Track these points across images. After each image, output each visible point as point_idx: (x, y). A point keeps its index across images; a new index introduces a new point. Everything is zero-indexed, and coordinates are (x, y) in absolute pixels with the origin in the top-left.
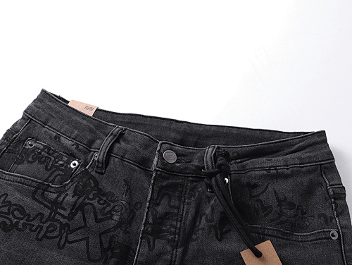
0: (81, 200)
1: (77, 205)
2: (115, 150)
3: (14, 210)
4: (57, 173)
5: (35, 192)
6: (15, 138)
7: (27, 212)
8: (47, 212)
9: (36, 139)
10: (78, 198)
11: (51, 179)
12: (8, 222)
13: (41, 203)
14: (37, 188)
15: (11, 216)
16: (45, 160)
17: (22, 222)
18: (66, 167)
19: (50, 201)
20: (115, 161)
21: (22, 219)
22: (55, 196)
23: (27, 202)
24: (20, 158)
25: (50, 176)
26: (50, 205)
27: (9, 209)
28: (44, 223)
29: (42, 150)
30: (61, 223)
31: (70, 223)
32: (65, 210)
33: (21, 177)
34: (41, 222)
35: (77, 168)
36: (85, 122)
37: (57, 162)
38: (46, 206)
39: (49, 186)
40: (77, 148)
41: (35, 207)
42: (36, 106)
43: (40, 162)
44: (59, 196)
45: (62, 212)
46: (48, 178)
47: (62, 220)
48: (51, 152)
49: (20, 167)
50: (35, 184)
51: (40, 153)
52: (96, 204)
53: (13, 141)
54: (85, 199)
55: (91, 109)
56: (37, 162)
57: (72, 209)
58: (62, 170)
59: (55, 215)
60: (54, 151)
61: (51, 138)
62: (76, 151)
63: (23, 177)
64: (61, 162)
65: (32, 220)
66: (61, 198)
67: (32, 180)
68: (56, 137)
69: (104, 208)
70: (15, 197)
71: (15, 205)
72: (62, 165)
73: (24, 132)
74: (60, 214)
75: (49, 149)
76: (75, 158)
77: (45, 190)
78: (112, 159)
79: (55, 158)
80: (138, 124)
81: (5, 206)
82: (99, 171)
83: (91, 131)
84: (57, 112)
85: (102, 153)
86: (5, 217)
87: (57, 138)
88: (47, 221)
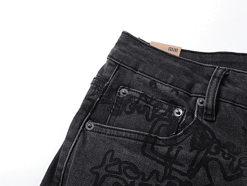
0: (201, 155)
1: (198, 161)
2: (224, 94)
3: (125, 168)
4: (160, 123)
5: (144, 147)
6: (107, 86)
7: (141, 170)
8: (161, 169)
9: (129, 87)
10: (198, 153)
11: (155, 129)
12: (121, 182)
13: (153, 159)
14: (145, 142)
15: (123, 176)
16: (144, 110)
17: (137, 182)
18: (170, 116)
19: (161, 156)
20: (226, 106)
21: (137, 178)
22: (166, 149)
23: (138, 158)
24: (117, 109)
25: (153, 127)
26: (163, 161)
27: (120, 168)
28: (161, 182)
29: (140, 99)
30: (180, 181)
31: (191, 181)
32: (182, 165)
33: (126, 131)
34: (158, 181)
35: (183, 116)
36: (178, 65)
37: (157, 111)
38: (158, 162)
39: (156, 138)
40: (177, 94)
41: (148, 164)
42: (122, 50)
43: (140, 112)
44: (170, 150)
45: (179, 168)
46: (152, 129)
47: (180, 177)
48: (149, 100)
49: (118, 118)
50: (142, 138)
51: (138, 102)
52: (221, 159)
53: (105, 90)
54: (206, 154)
55: (176, 50)
56: (136, 112)
57: (192, 165)
58: (165, 120)
59: (170, 172)
60: (152, 99)
61: (145, 84)
62: (177, 98)
63: (128, 132)
64: (162, 111)
65: (148, 180)
66: (174, 152)
67: (138, 134)
68: (151, 84)
69: (232, 163)
70: (124, 154)
71: (126, 162)
72: (164, 114)
73: (115, 80)
74: (177, 170)
75: (146, 97)
76: (177, 105)
77: (154, 143)
78: (222, 104)
79: (154, 106)
80: (232, 62)
81: (114, 164)
82: (210, 119)
83: (187, 74)
84: (146, 56)
85: (210, 99)
86: (118, 178)
87: (153, 84)
88: (164, 179)
